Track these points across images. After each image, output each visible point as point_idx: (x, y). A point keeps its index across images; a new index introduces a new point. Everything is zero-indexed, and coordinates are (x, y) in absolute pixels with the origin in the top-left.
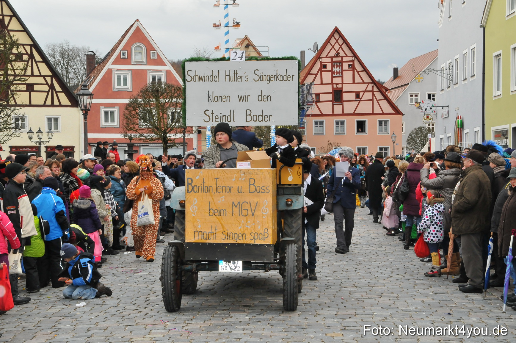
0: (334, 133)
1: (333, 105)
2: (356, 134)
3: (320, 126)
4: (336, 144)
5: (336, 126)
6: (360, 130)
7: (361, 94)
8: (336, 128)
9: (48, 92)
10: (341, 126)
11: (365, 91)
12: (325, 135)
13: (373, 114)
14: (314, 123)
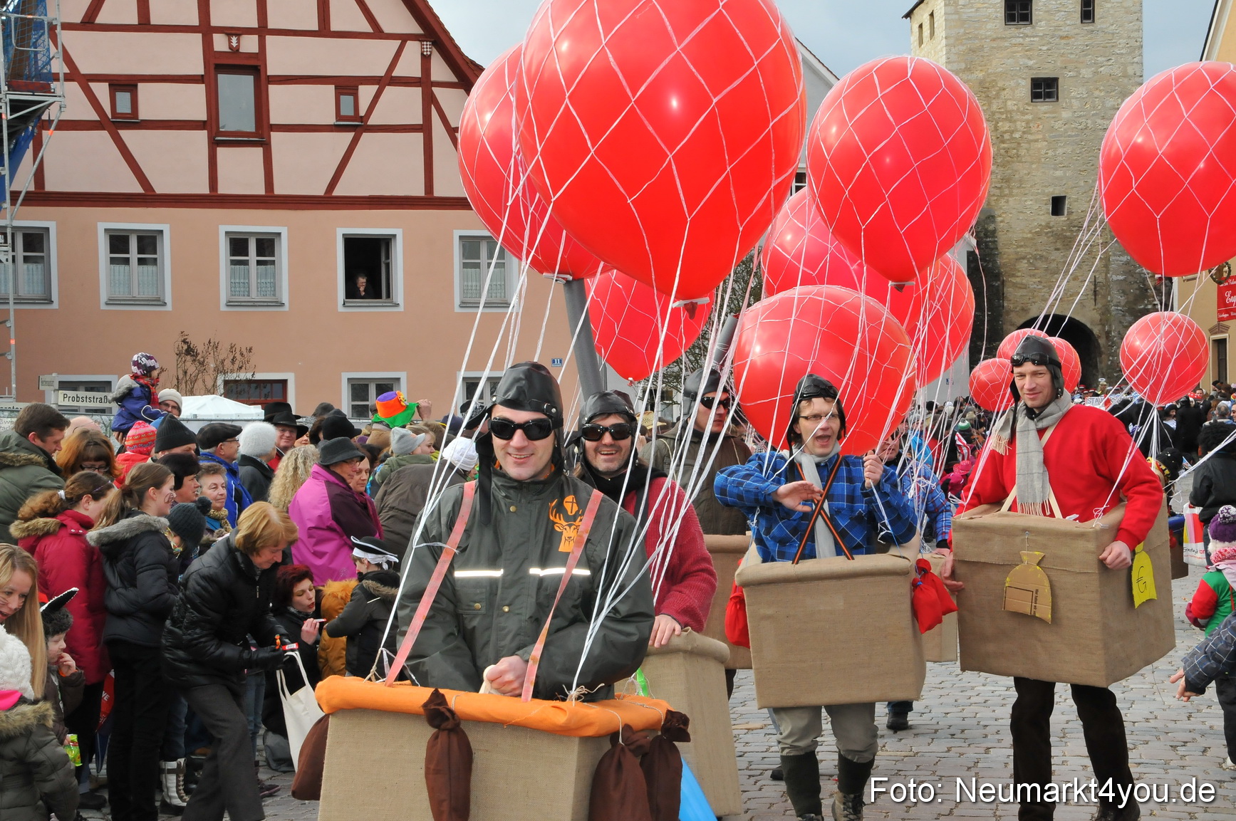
0: (223, 300)
1: (214, 144)
2: (341, 309)
3: (141, 262)
4: (223, 353)
5: (234, 263)
6: (362, 281)
7: (366, 92)
8: (233, 274)
10: (259, 263)
11: (388, 80)
12: (169, 307)
13: (428, 201)
14: (103, 244)
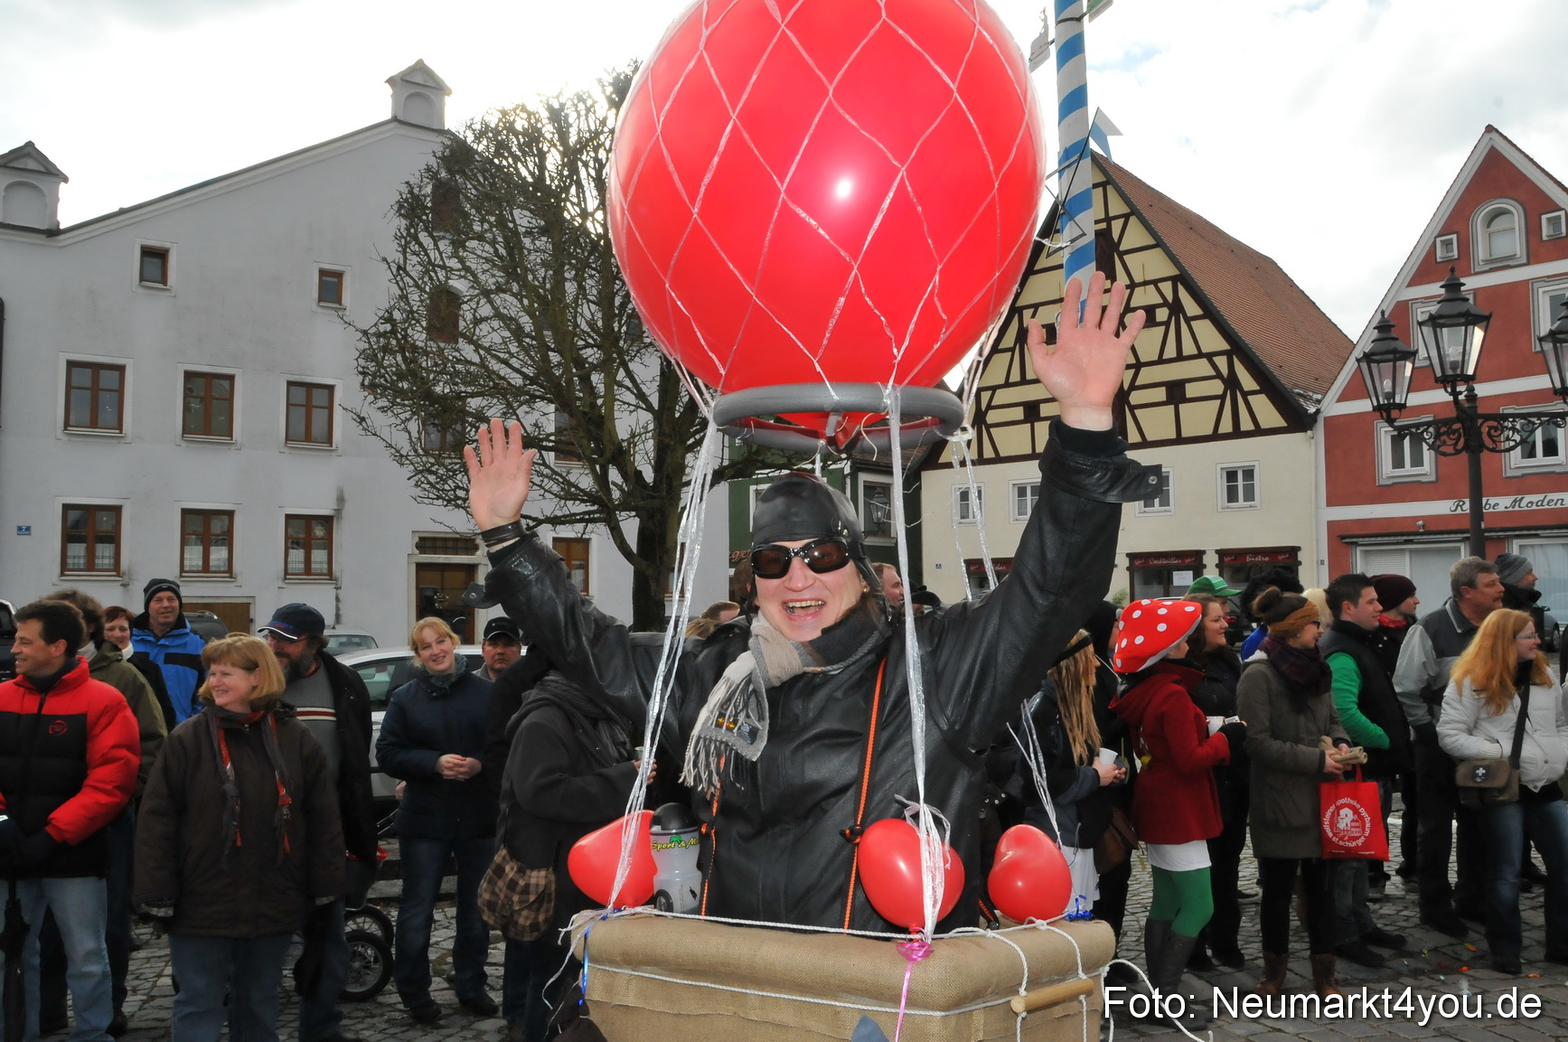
9: (1222, 398)
